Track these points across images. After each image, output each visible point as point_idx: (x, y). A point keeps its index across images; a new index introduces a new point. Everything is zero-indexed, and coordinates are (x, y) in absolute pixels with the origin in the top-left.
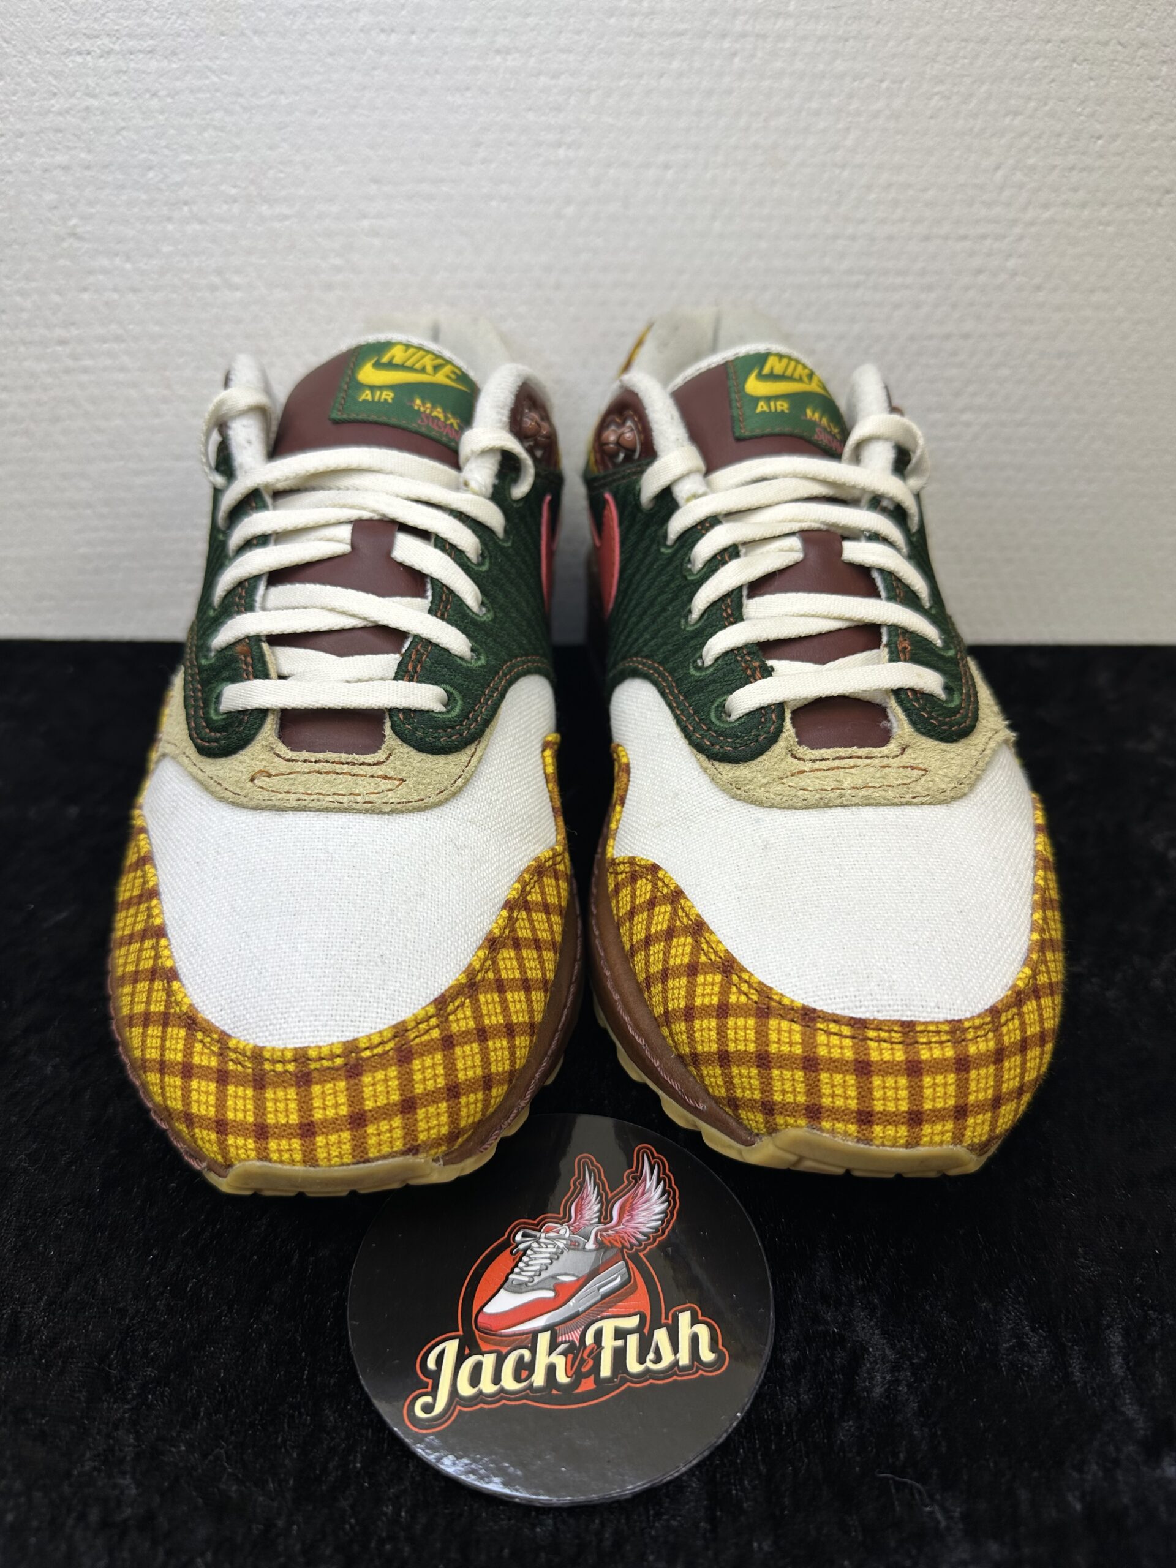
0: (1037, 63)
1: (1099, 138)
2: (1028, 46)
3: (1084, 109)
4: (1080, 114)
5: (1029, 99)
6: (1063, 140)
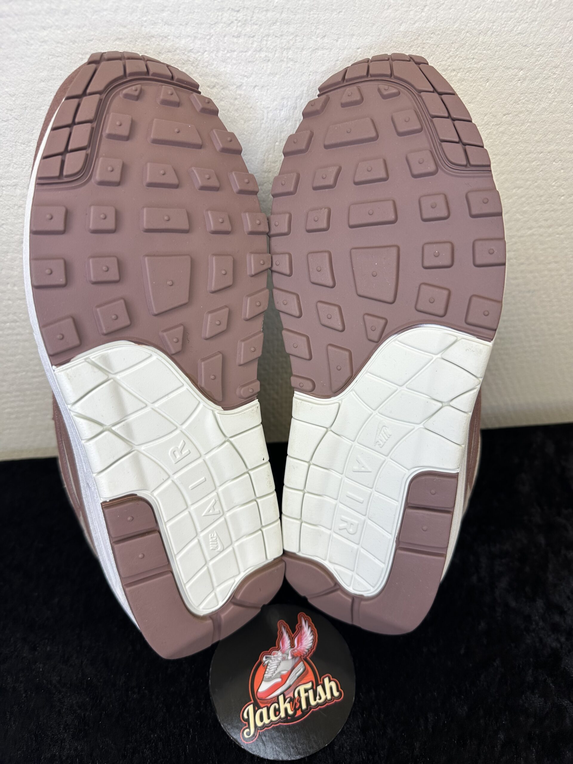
0: (534, 163)
1: (563, 196)
2: (529, 156)
3: (556, 183)
4: (554, 186)
5: (528, 180)
6: (543, 198)
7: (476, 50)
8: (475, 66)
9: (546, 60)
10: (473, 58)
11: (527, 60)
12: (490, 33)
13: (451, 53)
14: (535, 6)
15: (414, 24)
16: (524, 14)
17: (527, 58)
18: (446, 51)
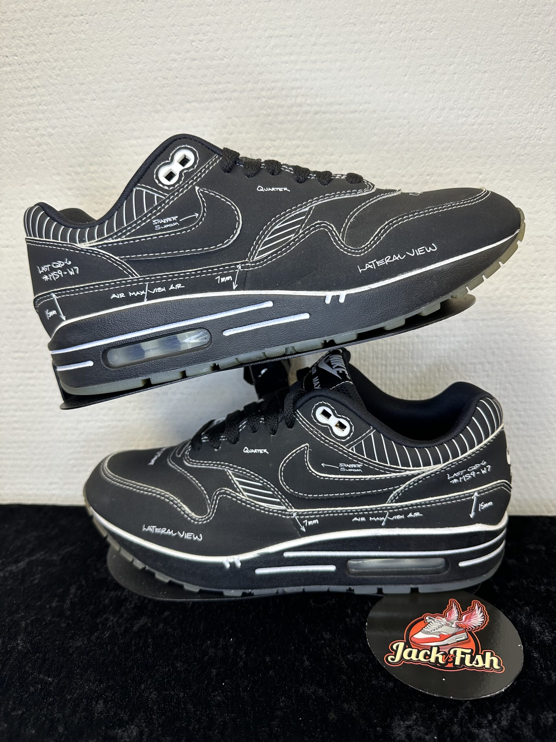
7: (442, 161)
8: (444, 172)
9: (498, 167)
10: (441, 167)
11: (483, 167)
12: (450, 149)
13: (424, 164)
14: (480, 131)
15: (394, 144)
16: (473, 136)
17: (482, 166)
18: (420, 162)
